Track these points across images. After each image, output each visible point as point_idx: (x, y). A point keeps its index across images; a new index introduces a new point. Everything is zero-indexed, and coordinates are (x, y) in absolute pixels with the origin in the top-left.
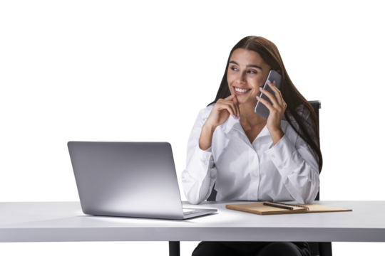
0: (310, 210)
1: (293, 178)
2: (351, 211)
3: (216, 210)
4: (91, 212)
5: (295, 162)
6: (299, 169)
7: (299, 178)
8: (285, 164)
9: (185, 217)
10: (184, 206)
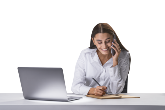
0: (122, 97)
1: (115, 83)
2: (139, 97)
3: (82, 97)
4: (28, 98)
5: (119, 77)
6: (119, 80)
7: (118, 84)
8: (114, 76)
9: (68, 100)
10: (68, 95)
